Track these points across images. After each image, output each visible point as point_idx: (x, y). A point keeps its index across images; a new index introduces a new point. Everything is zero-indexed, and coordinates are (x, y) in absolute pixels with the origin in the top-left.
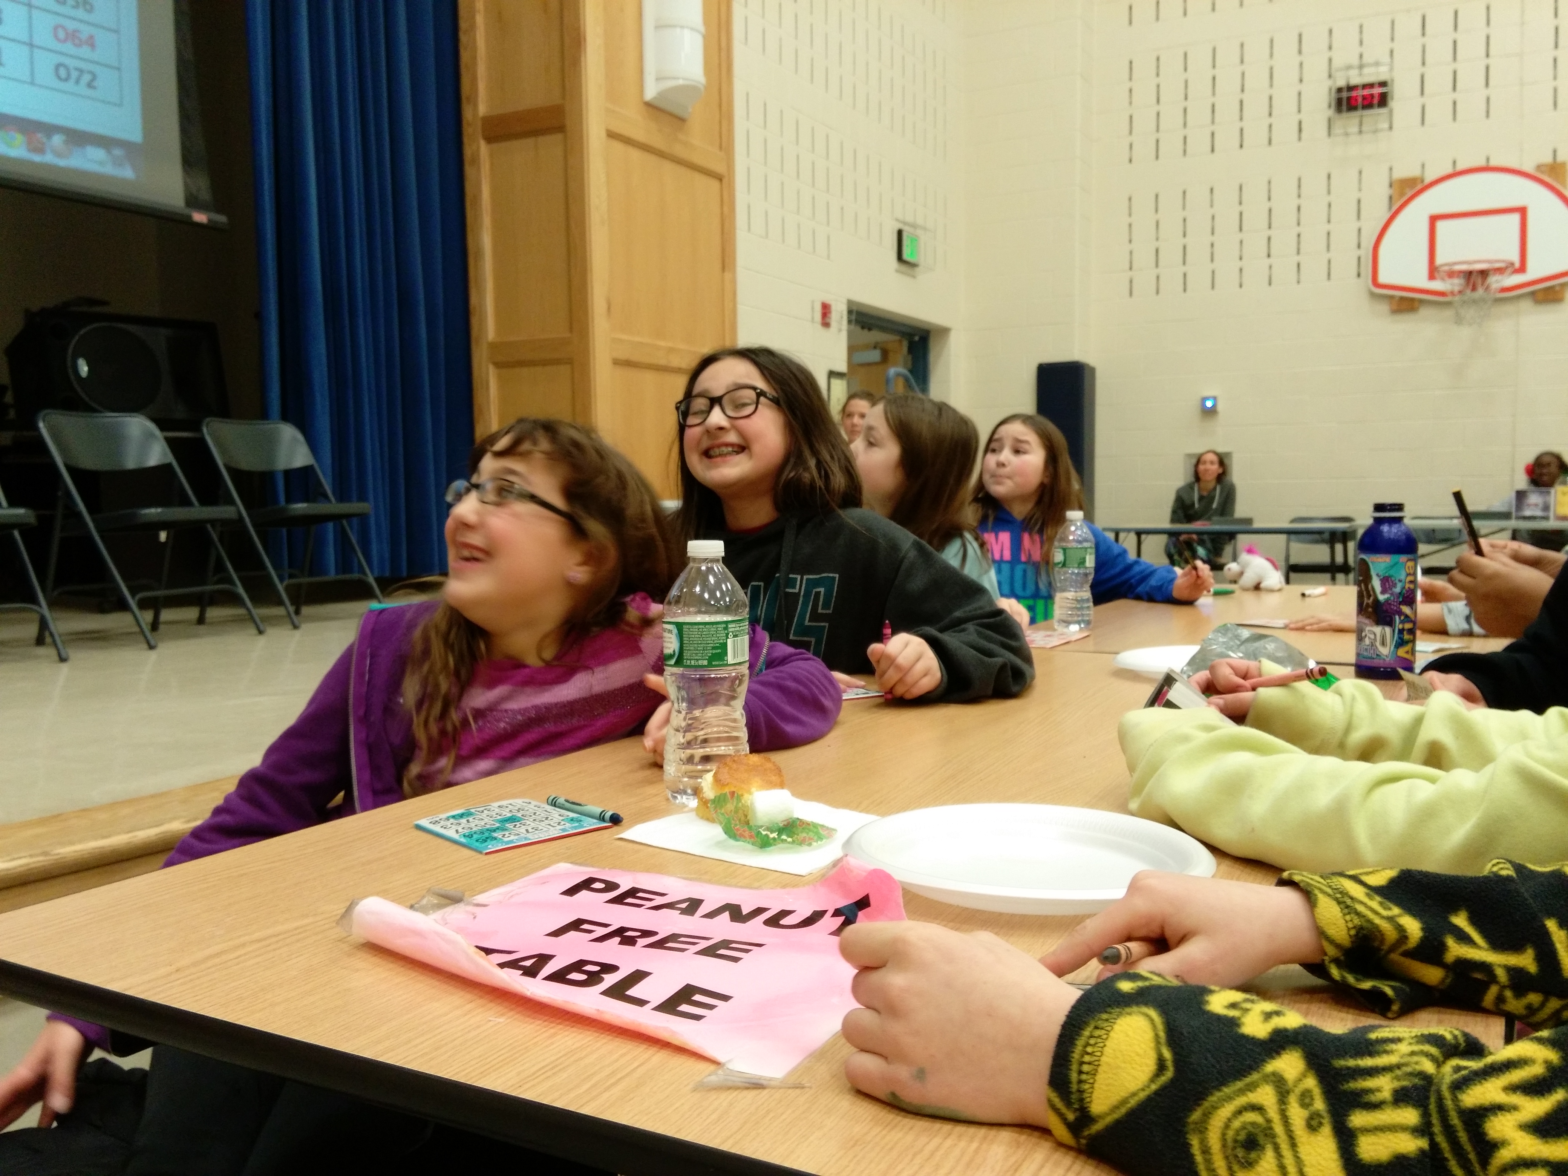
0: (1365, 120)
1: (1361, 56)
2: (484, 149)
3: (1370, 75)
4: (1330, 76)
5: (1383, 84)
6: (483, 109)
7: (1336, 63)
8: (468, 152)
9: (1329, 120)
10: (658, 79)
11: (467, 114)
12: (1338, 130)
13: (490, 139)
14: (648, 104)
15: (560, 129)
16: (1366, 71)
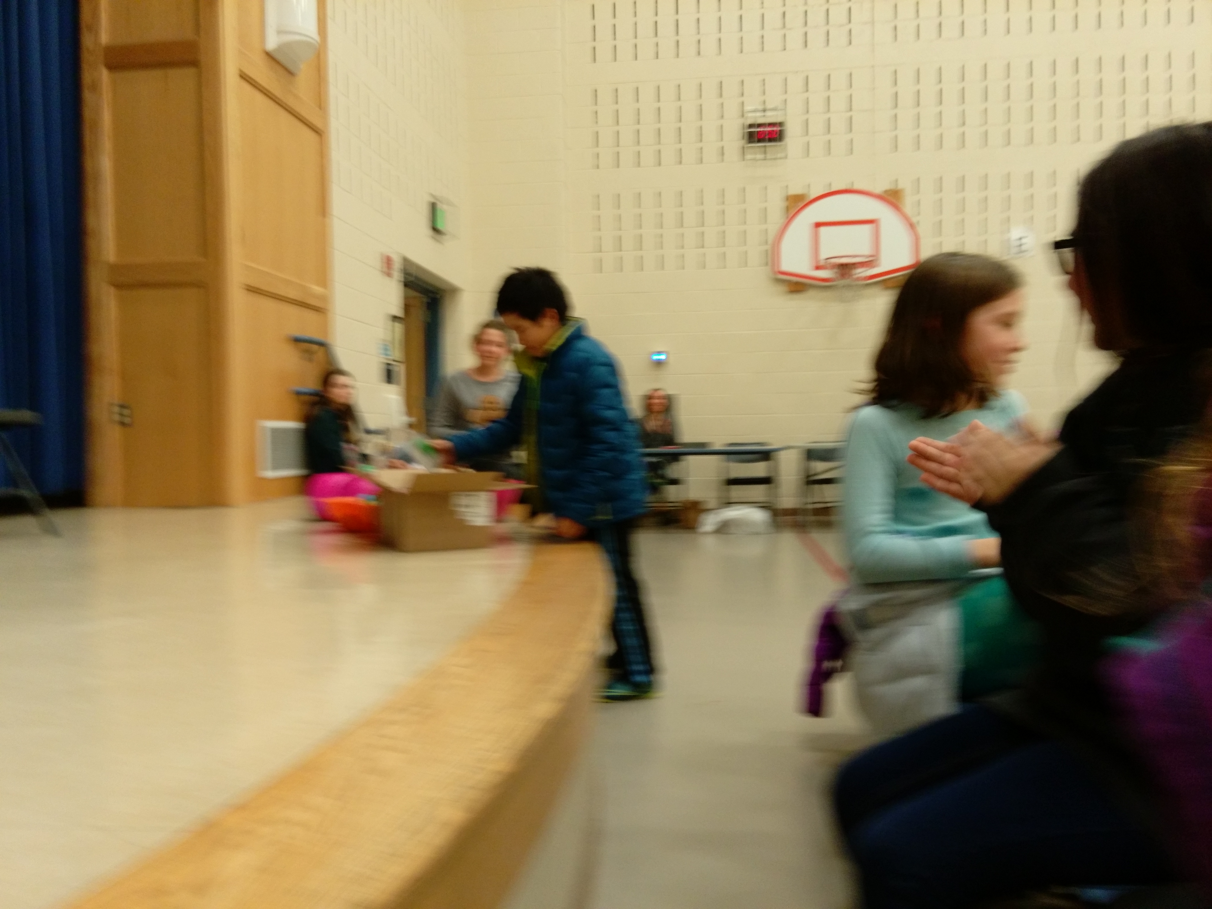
0: (768, 149)
1: (764, 102)
2: (105, 75)
3: (771, 117)
4: (743, 116)
5: (781, 124)
6: (105, 38)
7: (747, 108)
8: (87, 77)
9: (743, 148)
10: (280, 32)
11: (87, 40)
12: (748, 157)
13: (112, 67)
14: (269, 55)
15: (194, 63)
16: (769, 113)
